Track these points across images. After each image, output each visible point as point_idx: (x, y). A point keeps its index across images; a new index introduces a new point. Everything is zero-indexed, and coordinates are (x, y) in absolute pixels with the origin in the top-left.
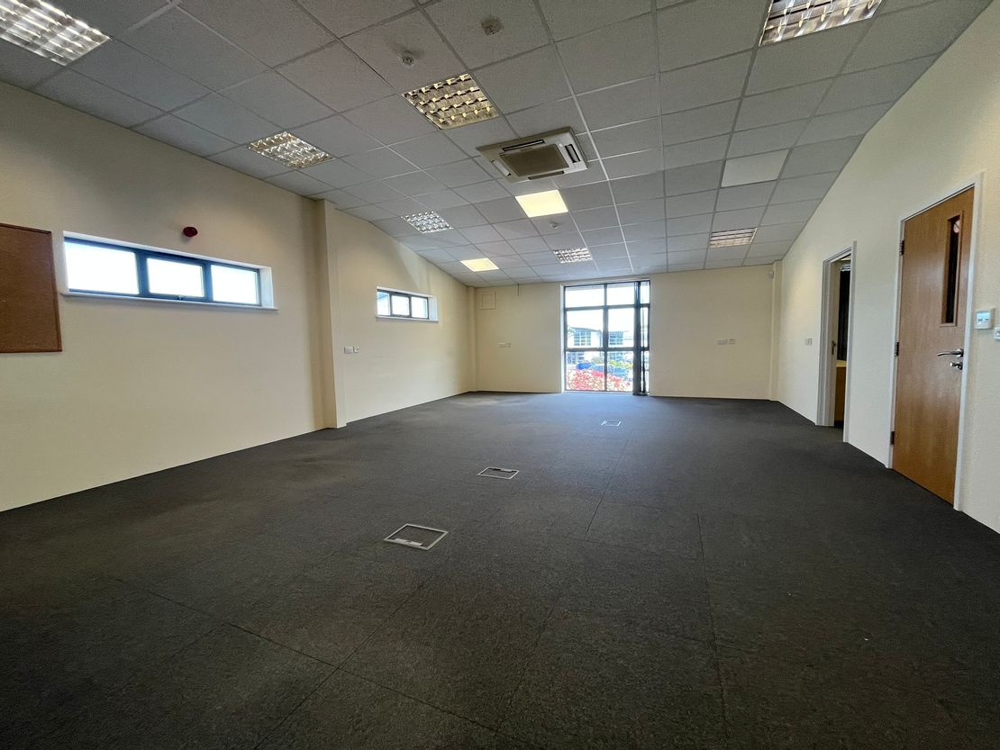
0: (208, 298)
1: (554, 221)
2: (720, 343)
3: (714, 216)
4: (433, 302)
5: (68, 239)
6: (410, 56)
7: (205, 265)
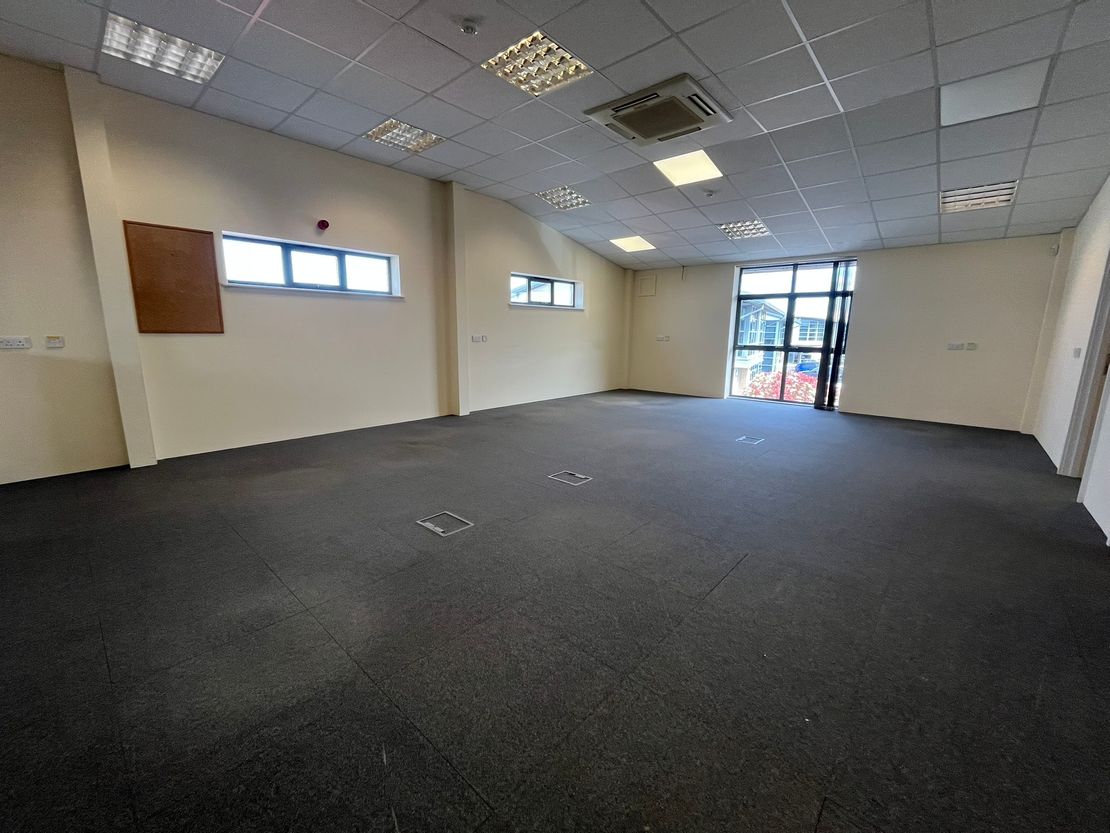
0: (343, 287)
1: (707, 188)
2: (952, 348)
3: (938, 169)
4: (580, 287)
5: (225, 237)
6: (472, 24)
7: (341, 255)
